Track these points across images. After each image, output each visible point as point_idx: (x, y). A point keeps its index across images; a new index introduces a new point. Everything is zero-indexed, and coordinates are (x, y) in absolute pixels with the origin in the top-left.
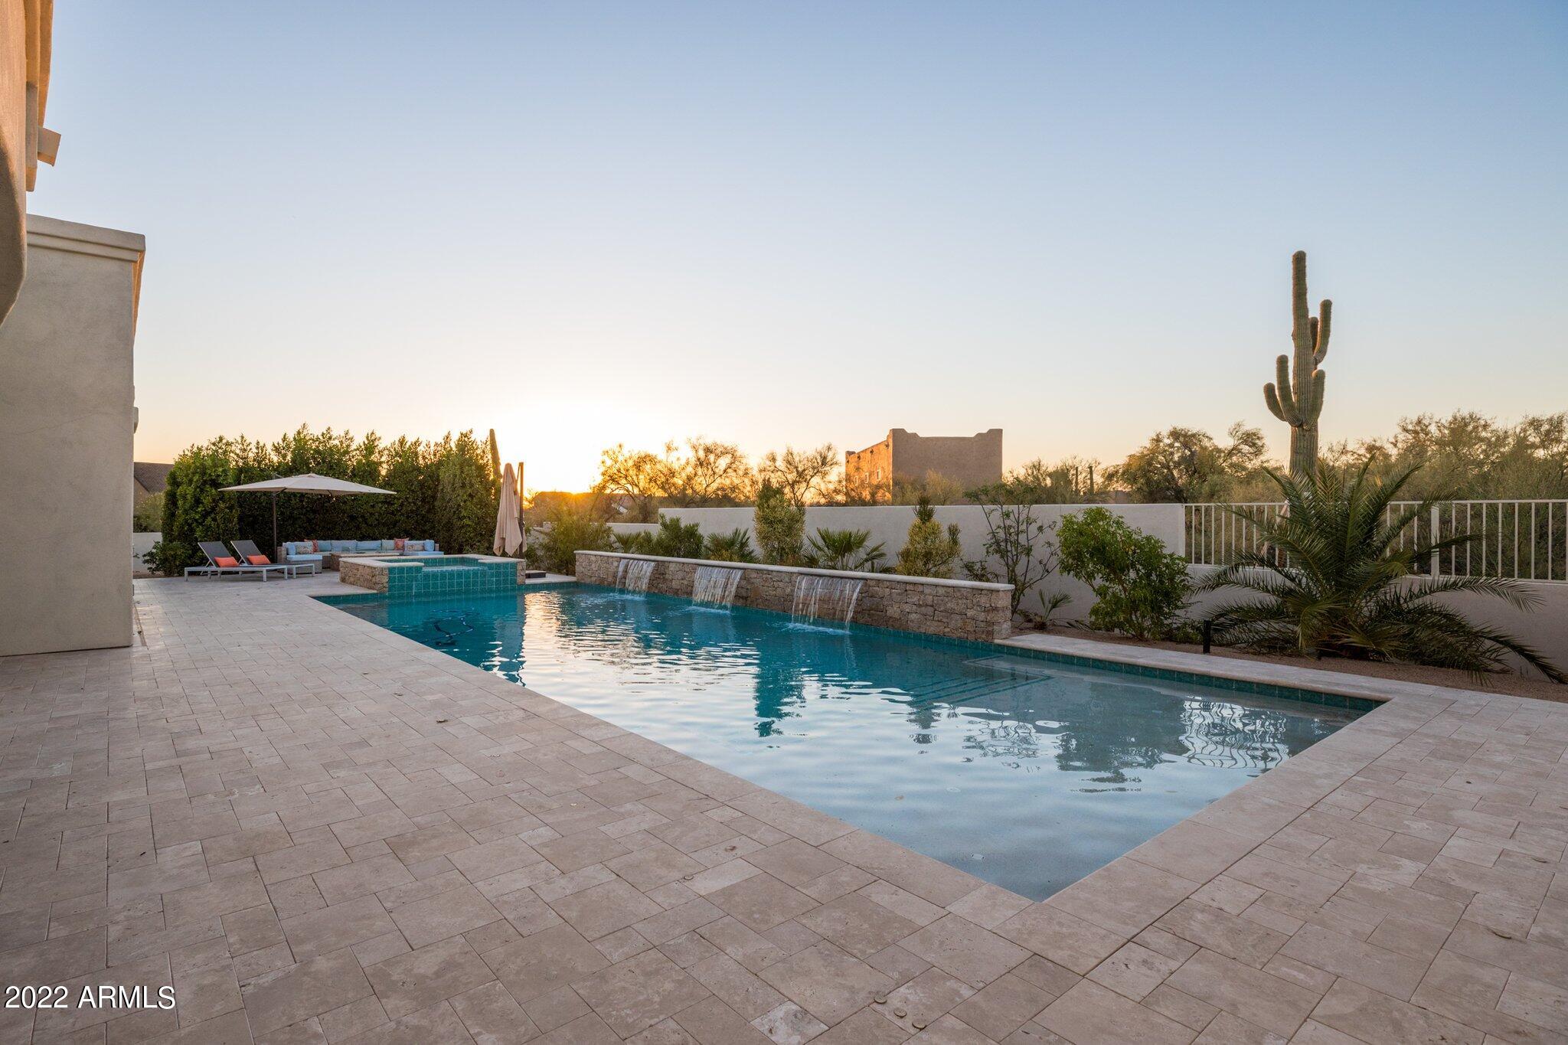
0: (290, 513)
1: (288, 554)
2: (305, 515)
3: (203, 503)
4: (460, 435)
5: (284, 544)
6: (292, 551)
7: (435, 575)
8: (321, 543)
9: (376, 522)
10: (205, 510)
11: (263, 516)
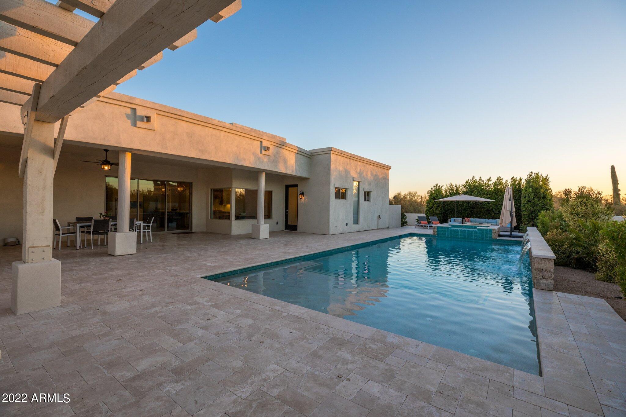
7: (454, 231)
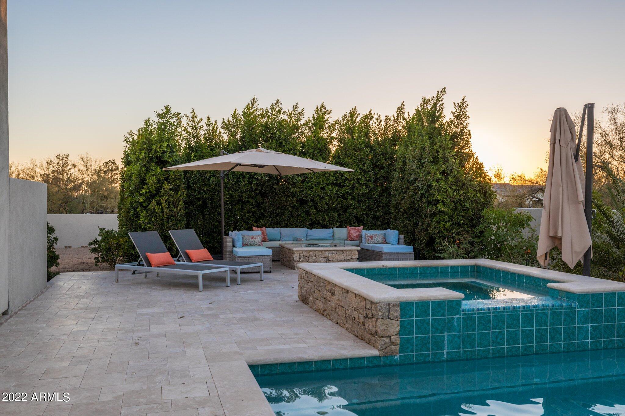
0: (239, 196)
1: (234, 246)
2: (253, 198)
3: (147, 184)
4: (421, 101)
5: (230, 232)
6: (239, 243)
8: (270, 231)
9: (326, 207)
10: (150, 192)
11: (212, 199)
